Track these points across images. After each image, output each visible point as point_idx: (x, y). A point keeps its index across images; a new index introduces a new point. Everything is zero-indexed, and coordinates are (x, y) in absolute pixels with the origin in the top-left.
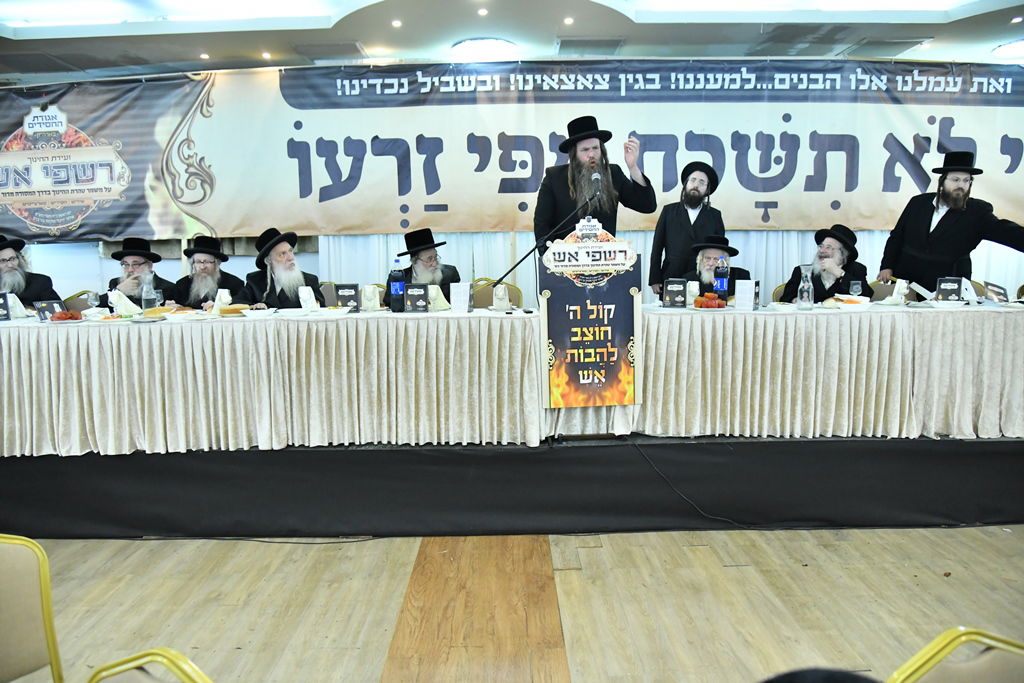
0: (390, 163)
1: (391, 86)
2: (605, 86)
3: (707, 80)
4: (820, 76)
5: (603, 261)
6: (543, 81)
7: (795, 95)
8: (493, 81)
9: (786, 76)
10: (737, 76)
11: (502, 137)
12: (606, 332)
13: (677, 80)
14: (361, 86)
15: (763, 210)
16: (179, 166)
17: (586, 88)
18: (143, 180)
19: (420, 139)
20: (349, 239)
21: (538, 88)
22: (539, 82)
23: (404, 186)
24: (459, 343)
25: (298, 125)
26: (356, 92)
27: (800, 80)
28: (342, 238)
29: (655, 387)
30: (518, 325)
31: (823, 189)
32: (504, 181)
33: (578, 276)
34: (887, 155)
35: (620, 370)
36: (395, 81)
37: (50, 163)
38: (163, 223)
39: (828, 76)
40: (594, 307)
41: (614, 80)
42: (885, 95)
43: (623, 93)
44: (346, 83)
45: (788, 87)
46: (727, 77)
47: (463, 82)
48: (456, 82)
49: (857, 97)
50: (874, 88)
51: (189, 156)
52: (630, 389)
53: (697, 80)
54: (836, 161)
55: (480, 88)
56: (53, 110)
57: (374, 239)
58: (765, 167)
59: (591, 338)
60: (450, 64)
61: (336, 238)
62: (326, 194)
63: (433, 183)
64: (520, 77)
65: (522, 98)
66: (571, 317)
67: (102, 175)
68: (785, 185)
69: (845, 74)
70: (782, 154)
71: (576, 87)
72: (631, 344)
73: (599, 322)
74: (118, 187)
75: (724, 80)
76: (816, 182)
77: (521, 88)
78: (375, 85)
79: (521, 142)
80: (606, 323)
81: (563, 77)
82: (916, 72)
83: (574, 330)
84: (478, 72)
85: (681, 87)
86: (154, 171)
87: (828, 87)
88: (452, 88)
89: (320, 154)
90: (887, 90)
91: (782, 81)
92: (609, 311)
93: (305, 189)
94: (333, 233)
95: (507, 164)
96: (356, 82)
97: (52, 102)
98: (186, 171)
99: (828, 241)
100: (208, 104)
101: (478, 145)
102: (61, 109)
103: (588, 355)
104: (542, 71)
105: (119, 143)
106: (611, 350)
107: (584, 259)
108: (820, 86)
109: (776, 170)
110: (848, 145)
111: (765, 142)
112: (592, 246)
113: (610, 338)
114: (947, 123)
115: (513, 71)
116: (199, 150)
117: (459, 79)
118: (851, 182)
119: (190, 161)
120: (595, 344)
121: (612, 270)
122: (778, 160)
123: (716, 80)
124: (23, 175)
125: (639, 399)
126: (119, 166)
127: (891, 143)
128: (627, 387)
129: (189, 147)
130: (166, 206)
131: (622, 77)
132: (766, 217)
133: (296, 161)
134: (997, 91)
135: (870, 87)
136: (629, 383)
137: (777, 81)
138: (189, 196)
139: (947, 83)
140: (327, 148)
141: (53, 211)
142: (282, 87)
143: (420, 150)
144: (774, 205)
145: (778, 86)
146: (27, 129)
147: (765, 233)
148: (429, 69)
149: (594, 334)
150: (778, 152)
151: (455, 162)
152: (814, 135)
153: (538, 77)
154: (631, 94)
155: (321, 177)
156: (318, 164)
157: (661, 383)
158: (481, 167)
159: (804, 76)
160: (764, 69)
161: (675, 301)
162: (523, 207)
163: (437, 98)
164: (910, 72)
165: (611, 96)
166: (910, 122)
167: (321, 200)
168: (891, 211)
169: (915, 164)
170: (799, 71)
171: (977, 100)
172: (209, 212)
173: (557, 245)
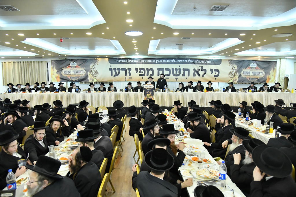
0: (124, 71)
1: (124, 61)
2: (154, 62)
3: (168, 61)
4: (184, 61)
7: (180, 63)
9: (179, 60)
10: (172, 60)
11: (140, 68)
13: (164, 61)
16: (93, 71)
17: (151, 62)
18: (88, 73)
19: (128, 68)
21: (145, 62)
23: (126, 75)
24: (134, 96)
25: (111, 66)
26: (119, 62)
28: (117, 82)
30: (141, 94)
32: (140, 74)
36: (125, 60)
37: (74, 70)
38: (91, 79)
40: (149, 92)
41: (155, 61)
43: (157, 62)
49: (189, 63)
50: (192, 62)
53: (167, 61)
54: (186, 72)
55: (137, 62)
56: (75, 63)
57: (121, 82)
58: (176, 73)
60: (132, 58)
62: (115, 76)
63: (130, 75)
65: (143, 63)
66: (147, 93)
67: (82, 72)
68: (179, 75)
69: (187, 60)
70: (179, 71)
72: (153, 96)
74: (84, 74)
76: (184, 75)
78: (122, 61)
79: (142, 69)
80: (151, 94)
81: (148, 60)
84: (136, 59)
88: (133, 61)
89: (114, 70)
90: (194, 62)
91: (179, 61)
92: (151, 92)
93: (112, 75)
94: (115, 81)
95: (140, 72)
96: (119, 60)
97: (74, 62)
99: (180, 84)
100: (98, 63)
101: (136, 69)
102: (76, 62)
104: (145, 59)
105: (84, 68)
107: (148, 87)
108: (184, 62)
109: (178, 73)
110: (188, 70)
111: (176, 69)
112: (149, 85)
114: (202, 67)
115: (141, 59)
116: (96, 69)
118: (189, 75)
119: (95, 71)
120: (149, 96)
121: (151, 88)
122: (178, 72)
124: (70, 72)
126: (84, 71)
127: (194, 70)
130: (91, 77)
132: (177, 80)
133: (110, 71)
134: (209, 63)
138: (95, 76)
139: (202, 62)
140: (115, 69)
141: (74, 77)
142: (109, 61)
143: (128, 70)
144: (178, 78)
146: (70, 65)
147: (177, 82)
148: (129, 59)
150: (178, 71)
151: (133, 72)
152: (183, 69)
155: (114, 73)
156: (114, 71)
158: (137, 73)
160: (176, 60)
161: (159, 91)
162: (142, 78)
163: (131, 63)
164: (197, 60)
165: (155, 63)
166: (197, 67)
167: (114, 76)
168: (194, 79)
169: (198, 73)
170: (181, 60)
171: (206, 64)
172: (97, 78)
173: (145, 85)
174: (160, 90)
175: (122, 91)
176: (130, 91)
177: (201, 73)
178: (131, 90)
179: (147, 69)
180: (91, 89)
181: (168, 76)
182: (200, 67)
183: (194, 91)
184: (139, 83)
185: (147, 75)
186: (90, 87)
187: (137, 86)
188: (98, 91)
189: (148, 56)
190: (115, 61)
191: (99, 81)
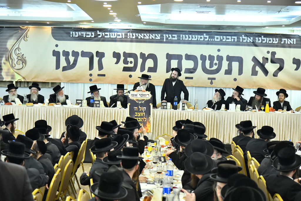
0: (87, 60)
1: (89, 35)
2: (159, 38)
3: (192, 37)
4: (230, 37)
5: (143, 97)
6: (138, 35)
7: (221, 43)
8: (122, 35)
9: (219, 37)
10: (202, 36)
11: (124, 53)
12: (144, 114)
13: (183, 37)
14: (79, 34)
15: (211, 80)
16: (14, 56)
17: (152, 38)
19: (97, 52)
20: (72, 84)
21: (137, 38)
22: (137, 36)
23: (91, 67)
25: (57, 46)
26: (77, 36)
27: (223, 38)
28: (69, 84)
29: (156, 128)
30: (122, 111)
31: (231, 74)
32: (124, 67)
33: (137, 100)
34: (253, 63)
35: (147, 124)
36: (90, 33)
38: (7, 75)
39: (233, 37)
40: (141, 108)
41: (162, 36)
42: (252, 44)
43: (165, 40)
44: (74, 33)
45: (219, 40)
46: (199, 36)
47: (112, 35)
48: (110, 35)
50: (248, 41)
51: (18, 53)
52: (149, 129)
53: (189, 37)
54: (235, 65)
55: (118, 37)
57: (80, 85)
58: (211, 66)
59: (140, 115)
60: (108, 29)
61: (67, 84)
62: (64, 69)
63: (101, 67)
64: (131, 34)
65: (132, 41)
66: (135, 110)
68: (218, 72)
69: (238, 37)
70: (217, 62)
71: (149, 38)
72: (150, 117)
73: (142, 111)
75: (198, 37)
76: (229, 72)
77: (131, 38)
78: (83, 34)
79: (131, 55)
80: (144, 112)
81: (145, 35)
82: (262, 37)
83: (136, 113)
84: (117, 32)
85: (184, 39)
86: (5, 57)
87: (232, 41)
88: (108, 37)
89: (63, 55)
90: (253, 42)
91: (217, 38)
92: (144, 109)
93: (58, 67)
94: (66, 82)
95: (125, 62)
96: (77, 33)
98: (17, 58)
100: (26, 37)
101: (116, 55)
103: (139, 120)
106: (145, 118)
107: (138, 96)
108: (230, 40)
109: (215, 67)
110: (240, 60)
111: (211, 58)
112: (140, 93)
113: (144, 115)
114: (274, 54)
115: (129, 32)
116: (22, 51)
117: (111, 34)
118: (240, 72)
119: (19, 55)
120: (141, 117)
121: (145, 99)
122: (216, 64)
123: (195, 37)
125: (152, 131)
127: (255, 59)
128: (148, 128)
129: (19, 51)
130: (9, 69)
131: (164, 35)
132: (211, 83)
133: (55, 57)
134: (291, 43)
135: (247, 41)
136: (149, 127)
137: (216, 38)
138: (17, 67)
139: (273, 40)
140: (66, 54)
142: (52, 33)
143: (97, 56)
144: (214, 79)
145: (216, 40)
147: (212, 88)
148: (101, 30)
149: (141, 114)
150: (216, 61)
151: (108, 61)
152: (228, 56)
153: (137, 34)
154: (167, 41)
155: (63, 63)
156: (63, 59)
157: (157, 127)
158: (117, 63)
159: (225, 37)
160: (212, 34)
161: (164, 107)
162: (130, 76)
163: (103, 40)
164: (261, 36)
165: (161, 41)
166: (261, 53)
167: (63, 71)
168: (255, 82)
169: (262, 67)
170: (223, 35)
171: (284, 46)
172: (24, 72)
173: (132, 92)
174: (166, 106)
175: (80, 105)
176: (99, 104)
177: (271, 68)
178: (102, 102)
179: (142, 55)
180: (11, 98)
181: (192, 72)
182: (268, 52)
183: (243, 109)
184: (120, 87)
185: (143, 69)
186: (7, 93)
187: (115, 93)
188: (26, 102)
189: (145, 24)
190: (66, 35)
191: (27, 81)
